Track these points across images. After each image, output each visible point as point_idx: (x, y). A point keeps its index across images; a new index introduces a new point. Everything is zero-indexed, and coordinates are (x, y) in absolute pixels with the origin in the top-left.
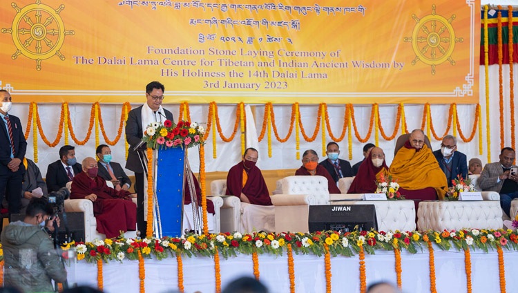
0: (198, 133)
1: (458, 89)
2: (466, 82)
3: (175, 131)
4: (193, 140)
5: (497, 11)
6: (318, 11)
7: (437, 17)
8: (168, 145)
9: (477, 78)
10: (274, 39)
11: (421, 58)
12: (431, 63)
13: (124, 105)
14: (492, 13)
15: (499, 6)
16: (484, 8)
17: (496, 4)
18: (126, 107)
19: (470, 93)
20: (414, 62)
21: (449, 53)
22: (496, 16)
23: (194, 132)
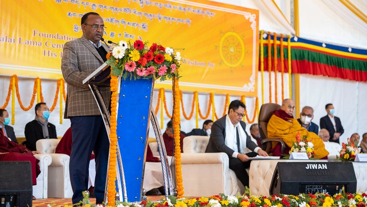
0: (174, 61)
1: (245, 86)
2: (250, 82)
3: (148, 56)
4: (169, 70)
5: (268, 35)
6: (160, 18)
7: (235, 34)
8: (139, 73)
9: (256, 79)
10: (129, 36)
11: (225, 61)
12: (230, 65)
13: (12, 77)
14: (265, 36)
15: (269, 32)
16: (260, 32)
17: (267, 30)
18: (14, 79)
19: (253, 89)
20: (220, 64)
21: (241, 61)
22: (267, 38)
23: (170, 59)
